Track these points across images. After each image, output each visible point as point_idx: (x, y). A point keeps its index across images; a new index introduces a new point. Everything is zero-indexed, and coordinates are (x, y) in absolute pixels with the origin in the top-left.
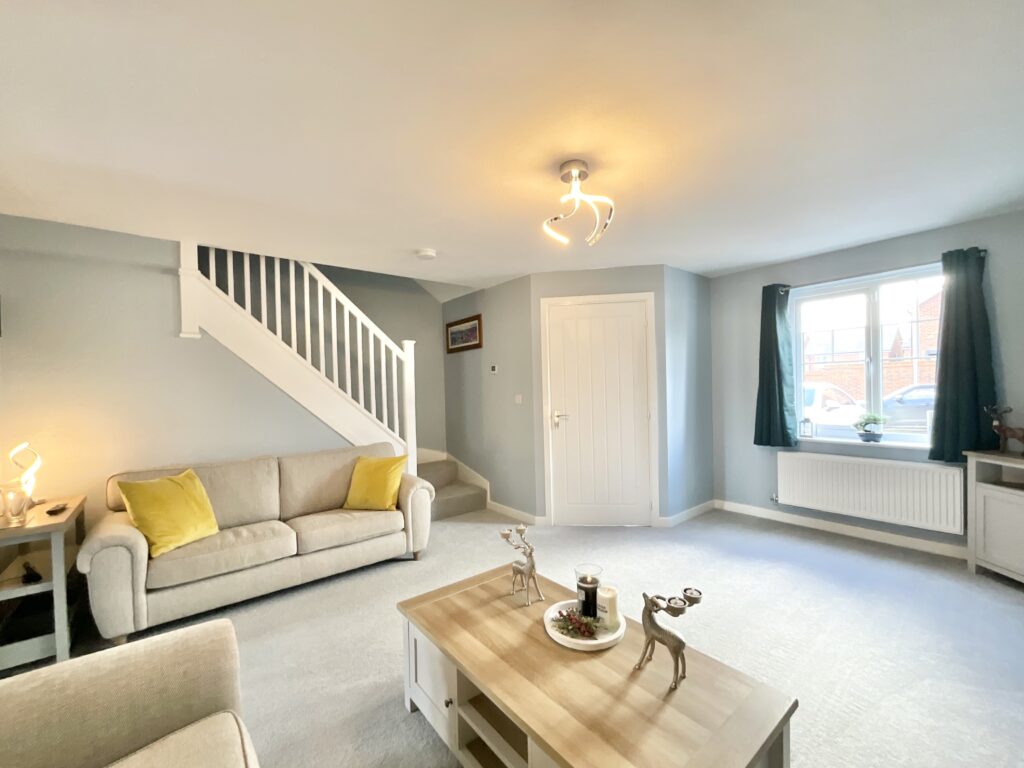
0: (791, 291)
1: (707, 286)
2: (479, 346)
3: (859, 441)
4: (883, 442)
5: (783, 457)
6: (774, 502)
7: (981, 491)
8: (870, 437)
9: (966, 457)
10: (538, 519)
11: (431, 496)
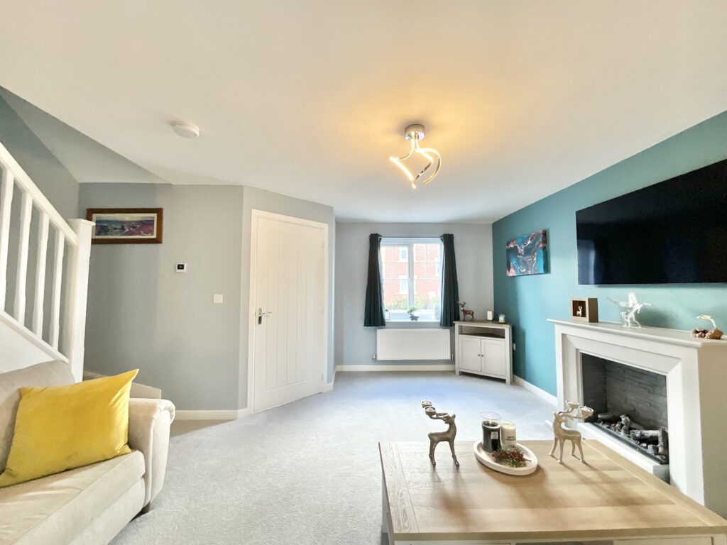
0: (383, 239)
1: (343, 227)
2: (158, 241)
3: (410, 320)
4: (419, 320)
5: (380, 332)
6: (375, 360)
7: (460, 339)
8: (413, 318)
9: (454, 324)
10: (241, 412)
11: (171, 416)
